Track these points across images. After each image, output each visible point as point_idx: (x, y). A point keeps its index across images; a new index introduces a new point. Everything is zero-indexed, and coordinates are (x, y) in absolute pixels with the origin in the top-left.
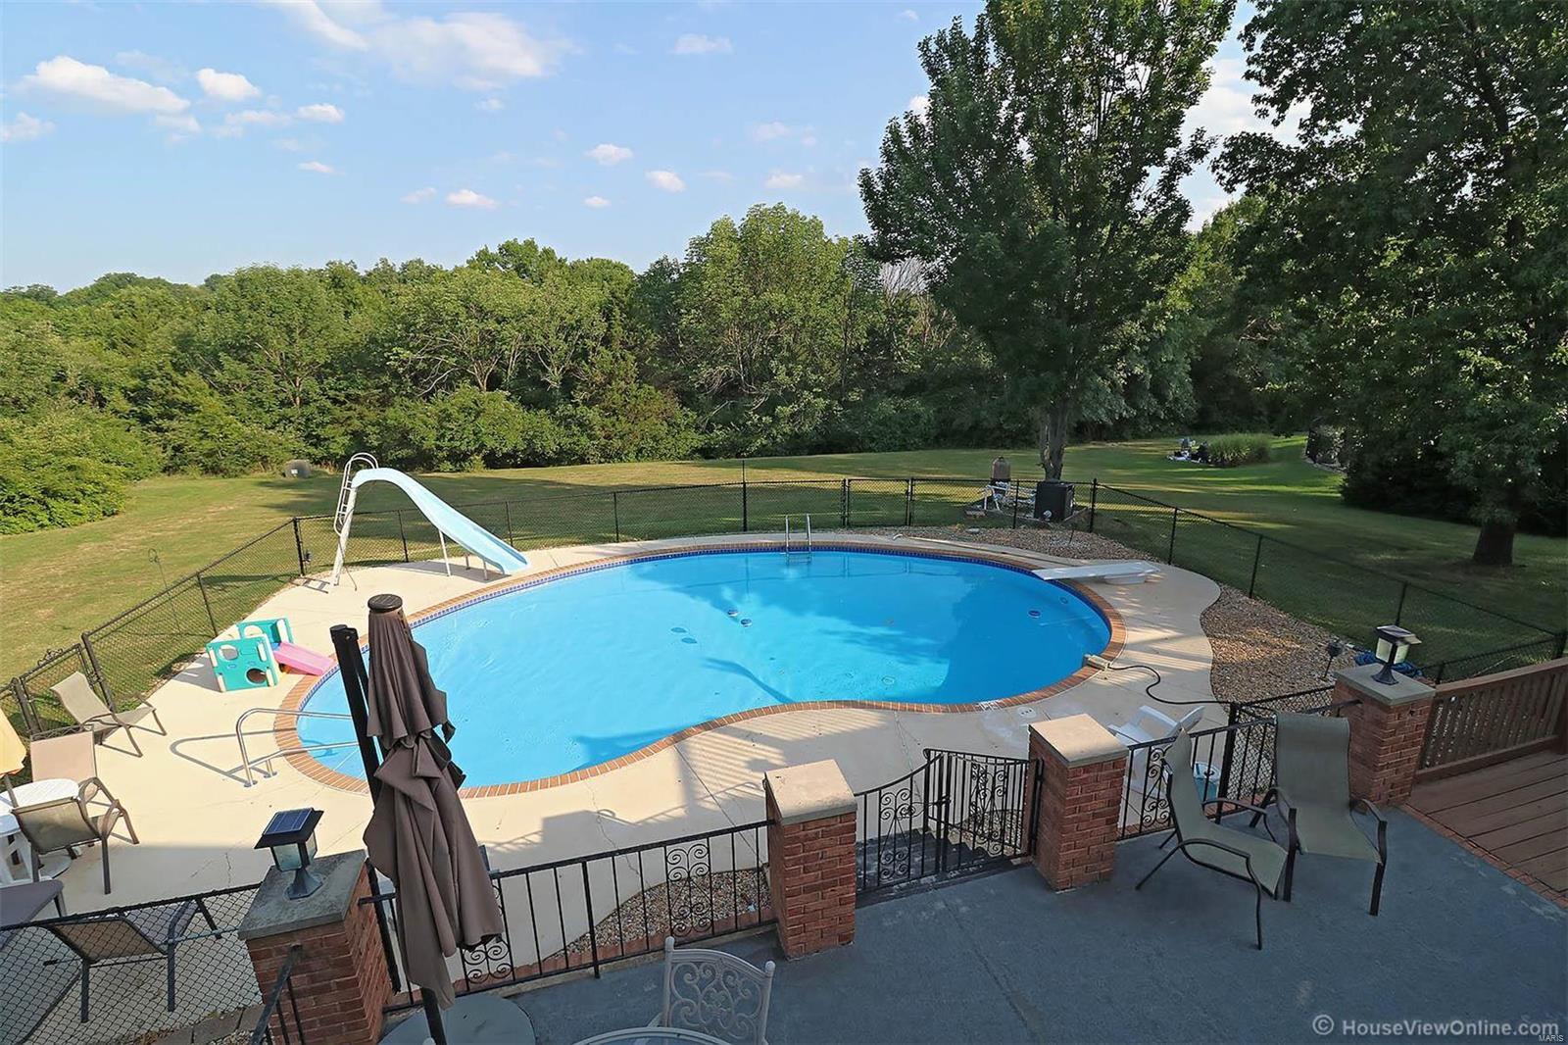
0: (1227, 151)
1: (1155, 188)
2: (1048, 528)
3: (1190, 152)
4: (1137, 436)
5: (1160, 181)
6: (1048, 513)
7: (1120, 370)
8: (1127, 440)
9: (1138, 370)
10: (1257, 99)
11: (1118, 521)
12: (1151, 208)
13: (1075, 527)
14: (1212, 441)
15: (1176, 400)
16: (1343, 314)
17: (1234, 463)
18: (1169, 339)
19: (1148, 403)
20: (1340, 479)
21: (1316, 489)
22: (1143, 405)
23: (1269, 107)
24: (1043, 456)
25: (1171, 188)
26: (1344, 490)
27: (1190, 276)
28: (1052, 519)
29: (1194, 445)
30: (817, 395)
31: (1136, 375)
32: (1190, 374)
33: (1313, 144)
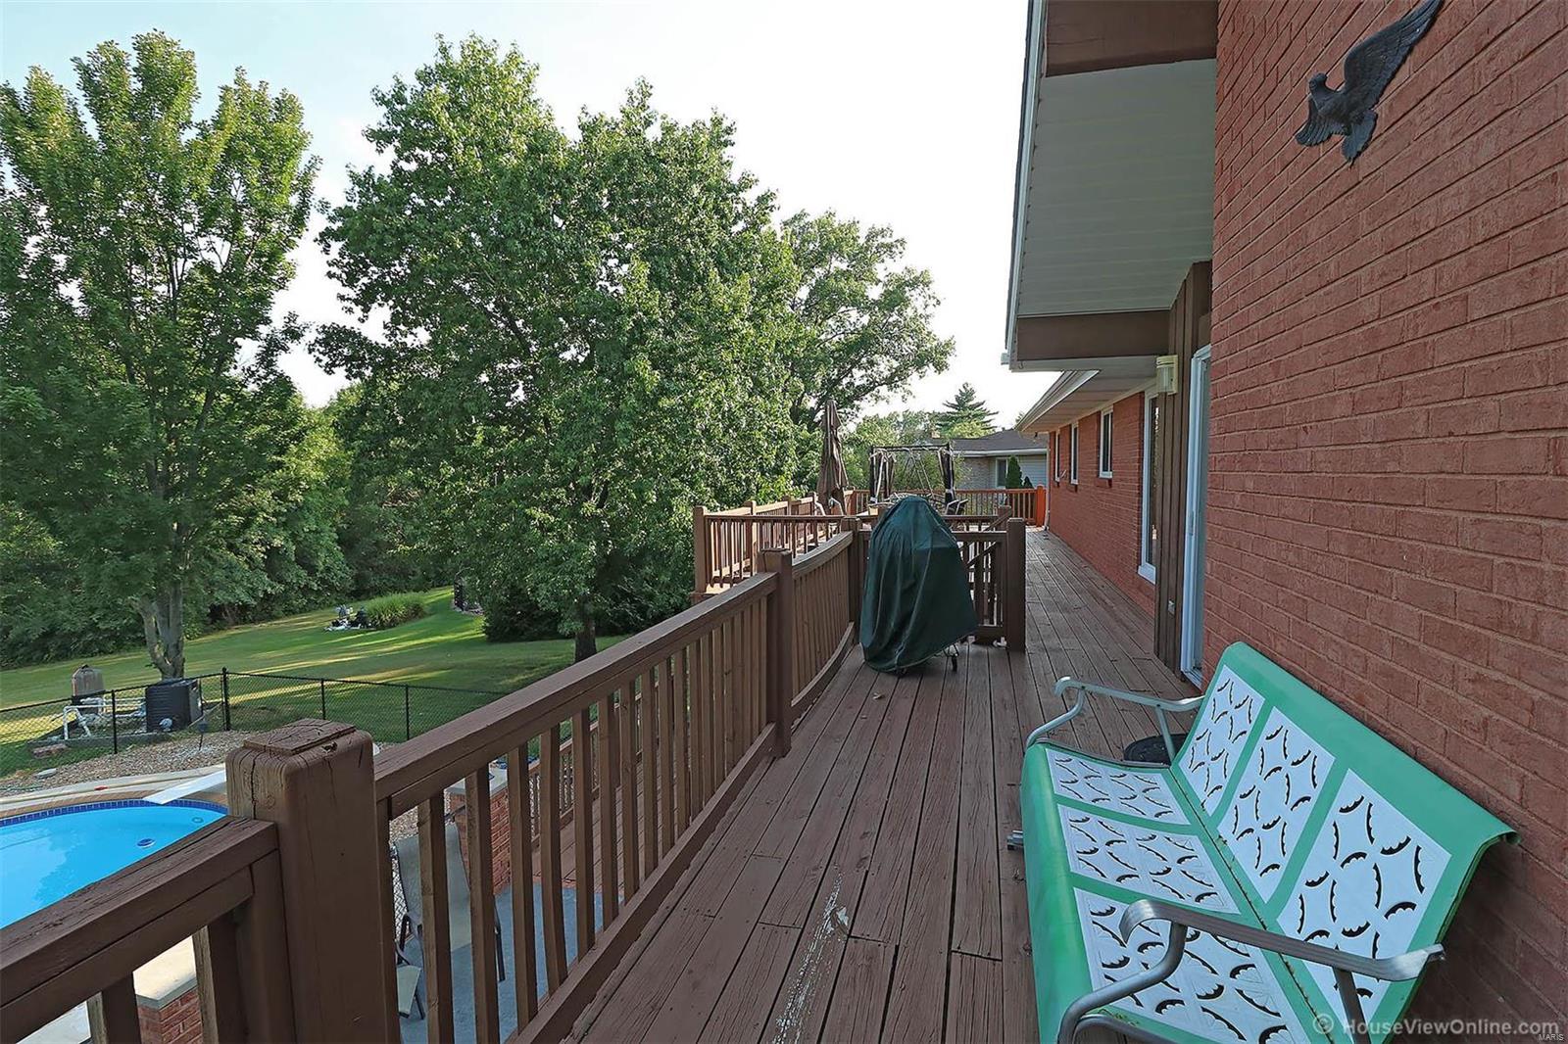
0: (320, 337)
1: (254, 361)
2: (169, 739)
3: (285, 332)
4: (290, 612)
5: (258, 355)
6: (167, 722)
7: (256, 543)
8: (278, 618)
9: (277, 542)
10: (342, 298)
11: (263, 708)
12: (252, 380)
13: (205, 729)
14: (367, 606)
15: (328, 570)
16: (444, 484)
17: (393, 623)
18: (309, 510)
19: (297, 575)
20: (481, 621)
21: (467, 633)
22: (291, 578)
23: (353, 305)
24: (153, 656)
25: (271, 363)
26: (487, 630)
27: (321, 447)
28: (173, 728)
29: (351, 612)
31: (277, 548)
32: (339, 542)
33: (397, 344)
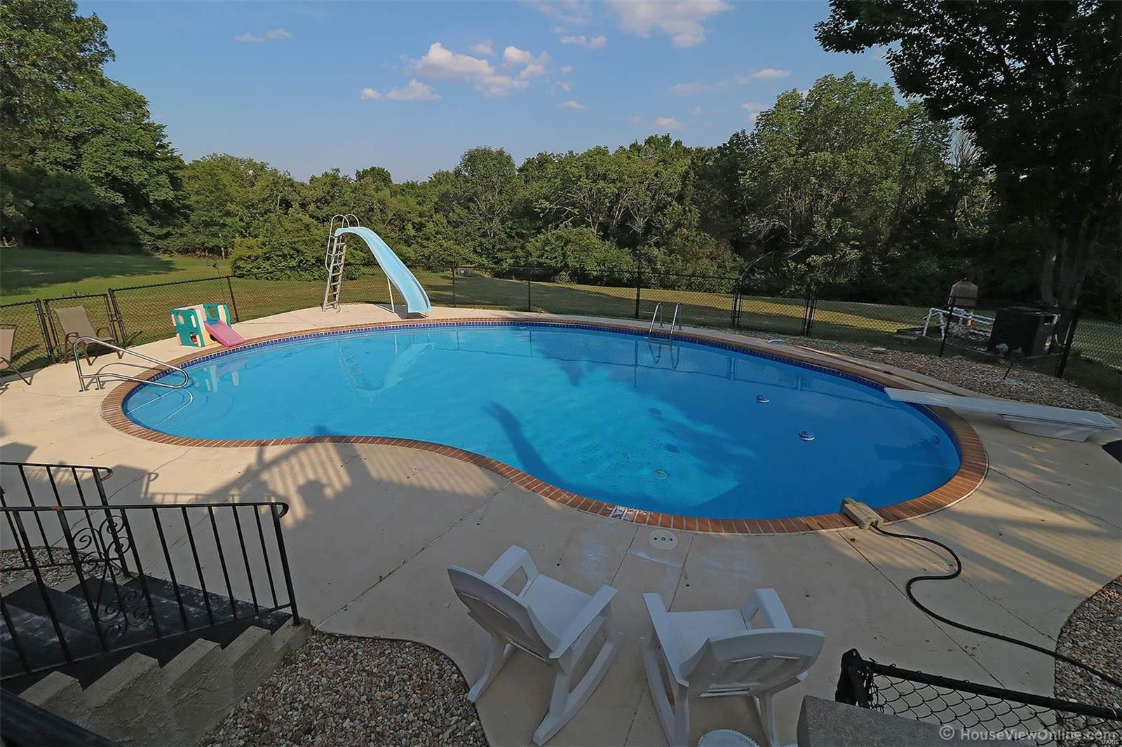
6: (1003, 347)
30: (853, 247)
